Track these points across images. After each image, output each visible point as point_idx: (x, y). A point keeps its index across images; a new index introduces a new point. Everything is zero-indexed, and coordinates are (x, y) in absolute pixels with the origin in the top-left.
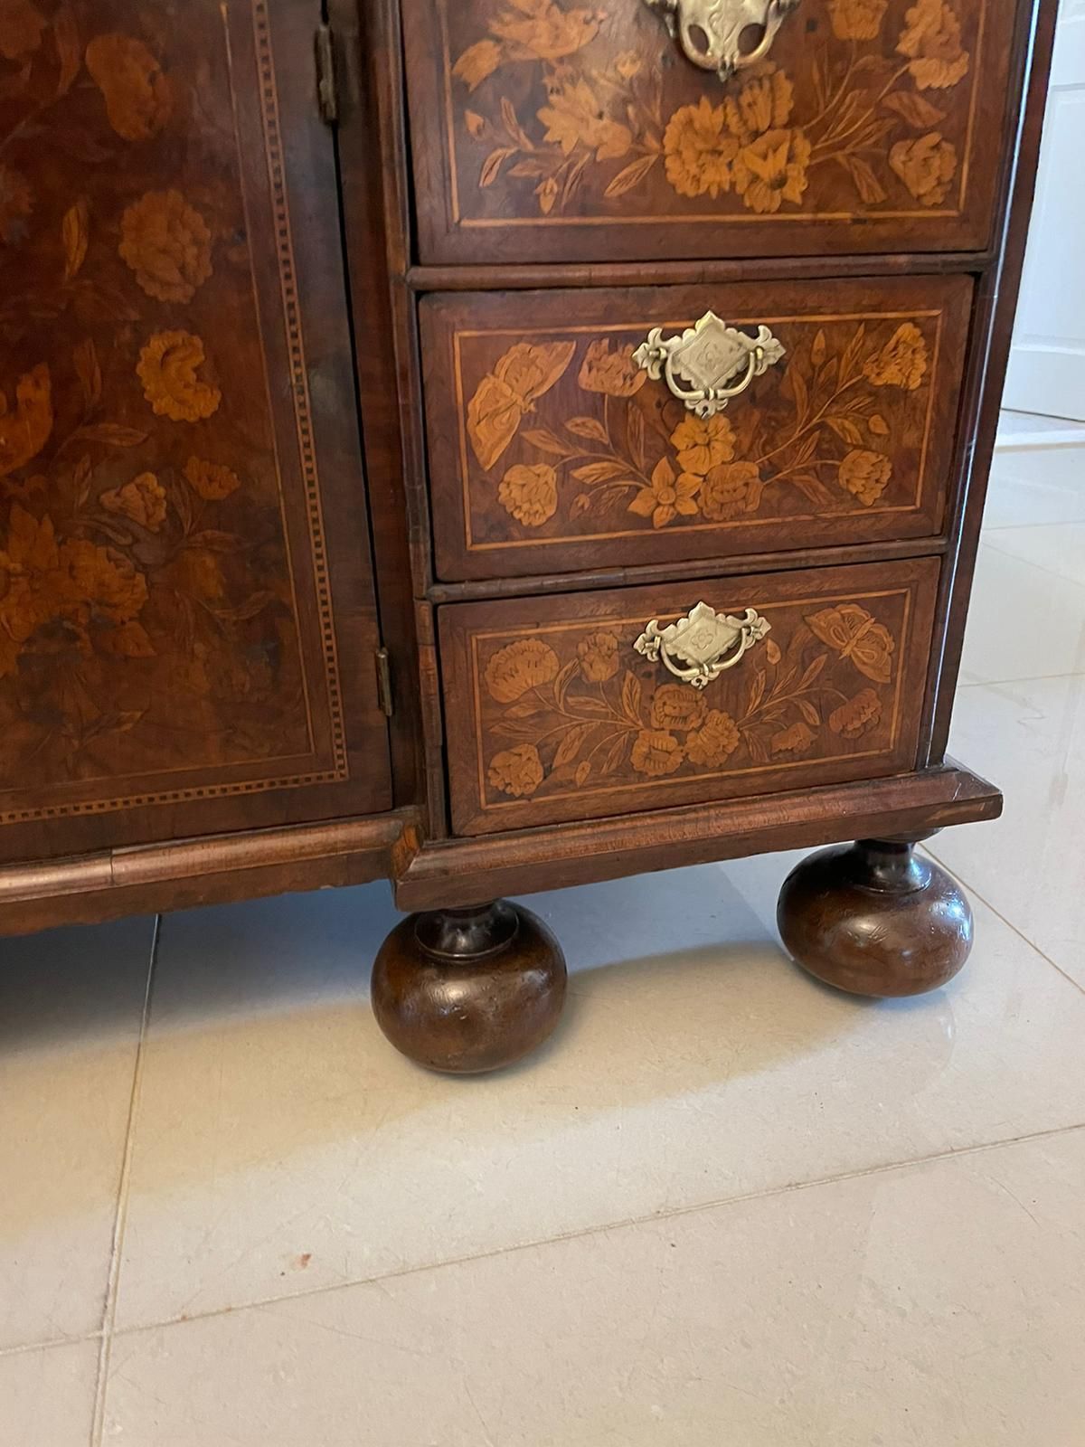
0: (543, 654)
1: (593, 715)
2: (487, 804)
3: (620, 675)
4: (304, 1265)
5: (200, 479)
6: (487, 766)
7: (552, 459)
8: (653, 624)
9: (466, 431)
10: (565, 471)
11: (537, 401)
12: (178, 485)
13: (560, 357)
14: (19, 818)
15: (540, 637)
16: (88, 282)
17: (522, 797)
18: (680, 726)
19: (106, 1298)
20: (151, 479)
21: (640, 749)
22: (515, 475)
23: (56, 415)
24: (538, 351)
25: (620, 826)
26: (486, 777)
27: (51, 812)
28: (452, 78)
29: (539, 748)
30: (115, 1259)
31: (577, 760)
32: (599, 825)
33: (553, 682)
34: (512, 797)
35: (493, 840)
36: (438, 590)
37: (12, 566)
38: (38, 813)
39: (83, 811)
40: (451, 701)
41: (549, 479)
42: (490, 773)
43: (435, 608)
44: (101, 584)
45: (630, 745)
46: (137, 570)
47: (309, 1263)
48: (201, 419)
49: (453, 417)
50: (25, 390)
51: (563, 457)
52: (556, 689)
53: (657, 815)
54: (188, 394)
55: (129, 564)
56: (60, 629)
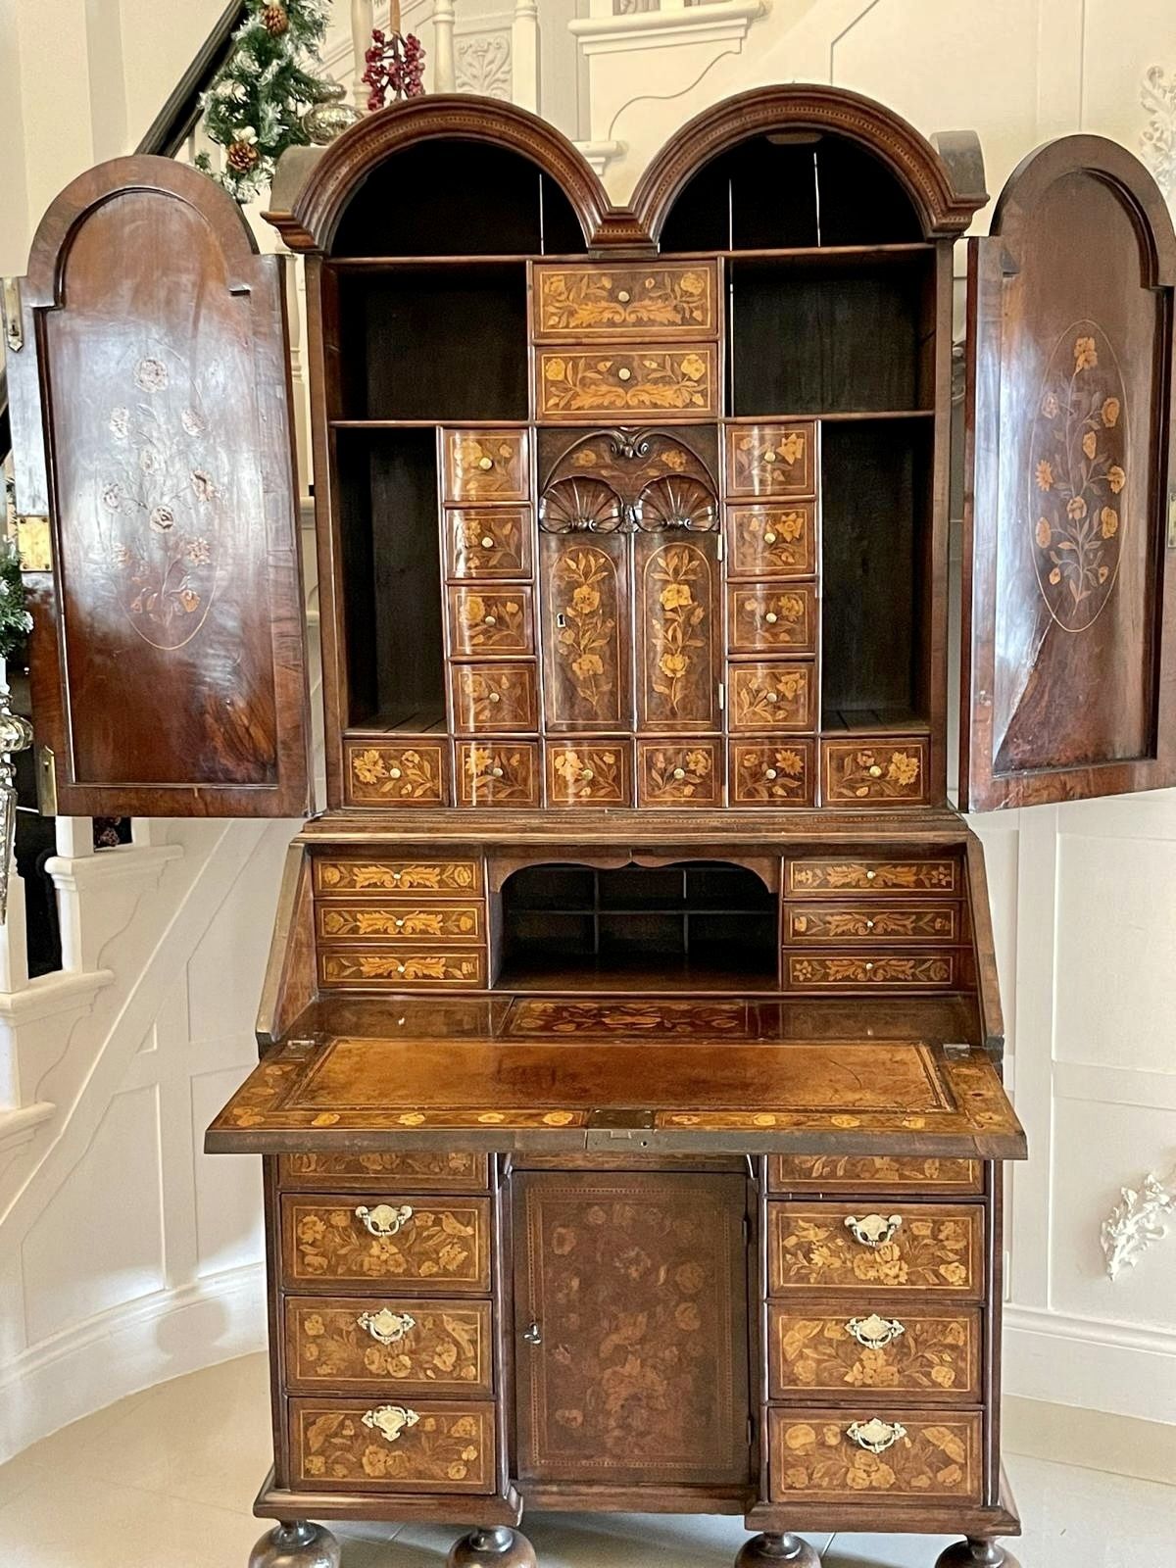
0: (808, 1431)
1: (829, 1458)
2: (785, 1490)
3: (841, 1443)
6: (786, 1474)
7: (814, 1359)
8: (854, 1425)
9: (783, 1348)
10: (818, 1364)
11: (808, 1340)
13: (817, 1326)
15: (806, 1424)
16: (664, 1287)
17: (799, 1489)
18: (868, 1469)
20: (675, 1348)
21: (850, 1476)
22: (800, 1364)
23: (647, 1326)
26: (786, 1478)
28: (783, 1245)
29: (807, 1469)
31: (823, 1476)
33: (813, 1443)
34: (794, 1489)
36: (771, 1403)
37: (625, 1373)
41: (813, 1366)
43: (768, 1408)
44: (652, 1382)
45: (846, 1474)
48: (693, 1330)
50: (640, 1318)
51: (818, 1359)
52: (814, 1446)
54: (690, 1323)
55: (662, 1375)
56: (635, 1397)
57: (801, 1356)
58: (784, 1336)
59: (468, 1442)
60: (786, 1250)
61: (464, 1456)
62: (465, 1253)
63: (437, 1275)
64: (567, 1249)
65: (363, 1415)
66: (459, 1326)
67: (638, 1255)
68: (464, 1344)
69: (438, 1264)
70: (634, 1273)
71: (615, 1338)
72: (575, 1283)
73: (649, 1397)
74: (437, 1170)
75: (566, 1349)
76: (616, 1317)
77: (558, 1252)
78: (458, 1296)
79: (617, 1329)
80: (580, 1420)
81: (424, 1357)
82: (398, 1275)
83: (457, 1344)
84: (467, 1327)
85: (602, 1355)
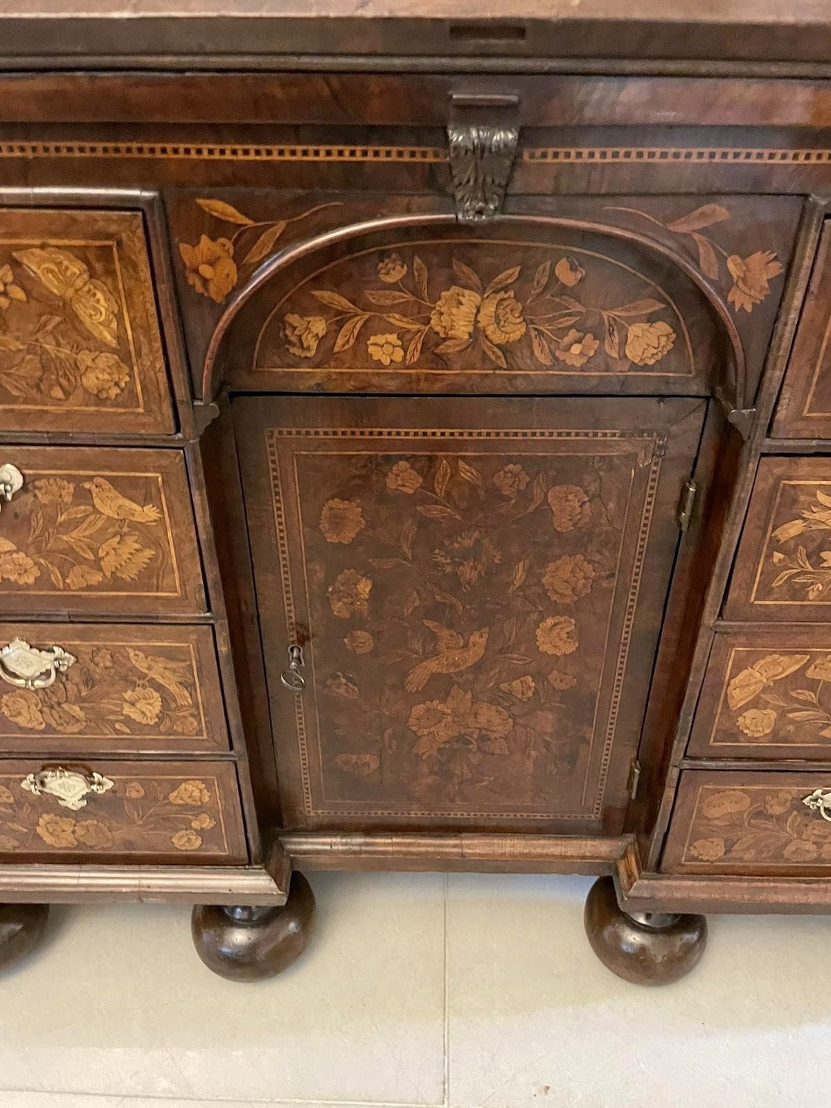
0: (742, 799)
1: (766, 829)
2: (685, 861)
3: (789, 812)
4: (546, 1093)
5: (556, 680)
6: (691, 845)
7: (775, 708)
8: (818, 792)
9: (726, 692)
10: (782, 714)
11: (775, 682)
12: (543, 682)
13: (797, 662)
14: (419, 815)
15: (743, 791)
16: (521, 593)
17: (708, 861)
18: (820, 840)
19: (444, 1083)
20: (529, 679)
21: (791, 848)
22: (750, 714)
23: (486, 649)
24: (785, 659)
25: (766, 884)
26: (688, 849)
27: (436, 814)
28: (771, 537)
29: (726, 841)
30: (446, 1058)
31: (748, 849)
32: (753, 881)
33: (744, 812)
34: (701, 860)
35: (683, 879)
36: (687, 764)
37: (446, 710)
38: (429, 814)
39: (452, 816)
40: (678, 814)
41: (772, 717)
42: (692, 848)
43: (681, 771)
44: (489, 721)
45: (786, 845)
46: (510, 717)
47: (549, 1091)
48: (564, 655)
49: (719, 685)
50: (475, 638)
51: (784, 707)
52: (745, 816)
53: (793, 880)
54: (560, 644)
55: (506, 714)
56: (463, 739)
57: (755, 703)
58: (732, 677)
59: (198, 810)
60: (776, 545)
61: (195, 825)
62: (149, 553)
63: (100, 587)
64: (348, 535)
65: (21, 780)
66: (160, 665)
67: (478, 542)
68: (173, 688)
69: (100, 569)
70: (469, 573)
71: (432, 666)
72: (365, 587)
73: (484, 739)
74: (60, 395)
75: (350, 680)
76: (434, 637)
77: (332, 539)
78: (147, 621)
79: (435, 653)
80: (374, 766)
81: (106, 705)
82: (27, 586)
83: (159, 688)
84: (172, 665)
85: (409, 688)
